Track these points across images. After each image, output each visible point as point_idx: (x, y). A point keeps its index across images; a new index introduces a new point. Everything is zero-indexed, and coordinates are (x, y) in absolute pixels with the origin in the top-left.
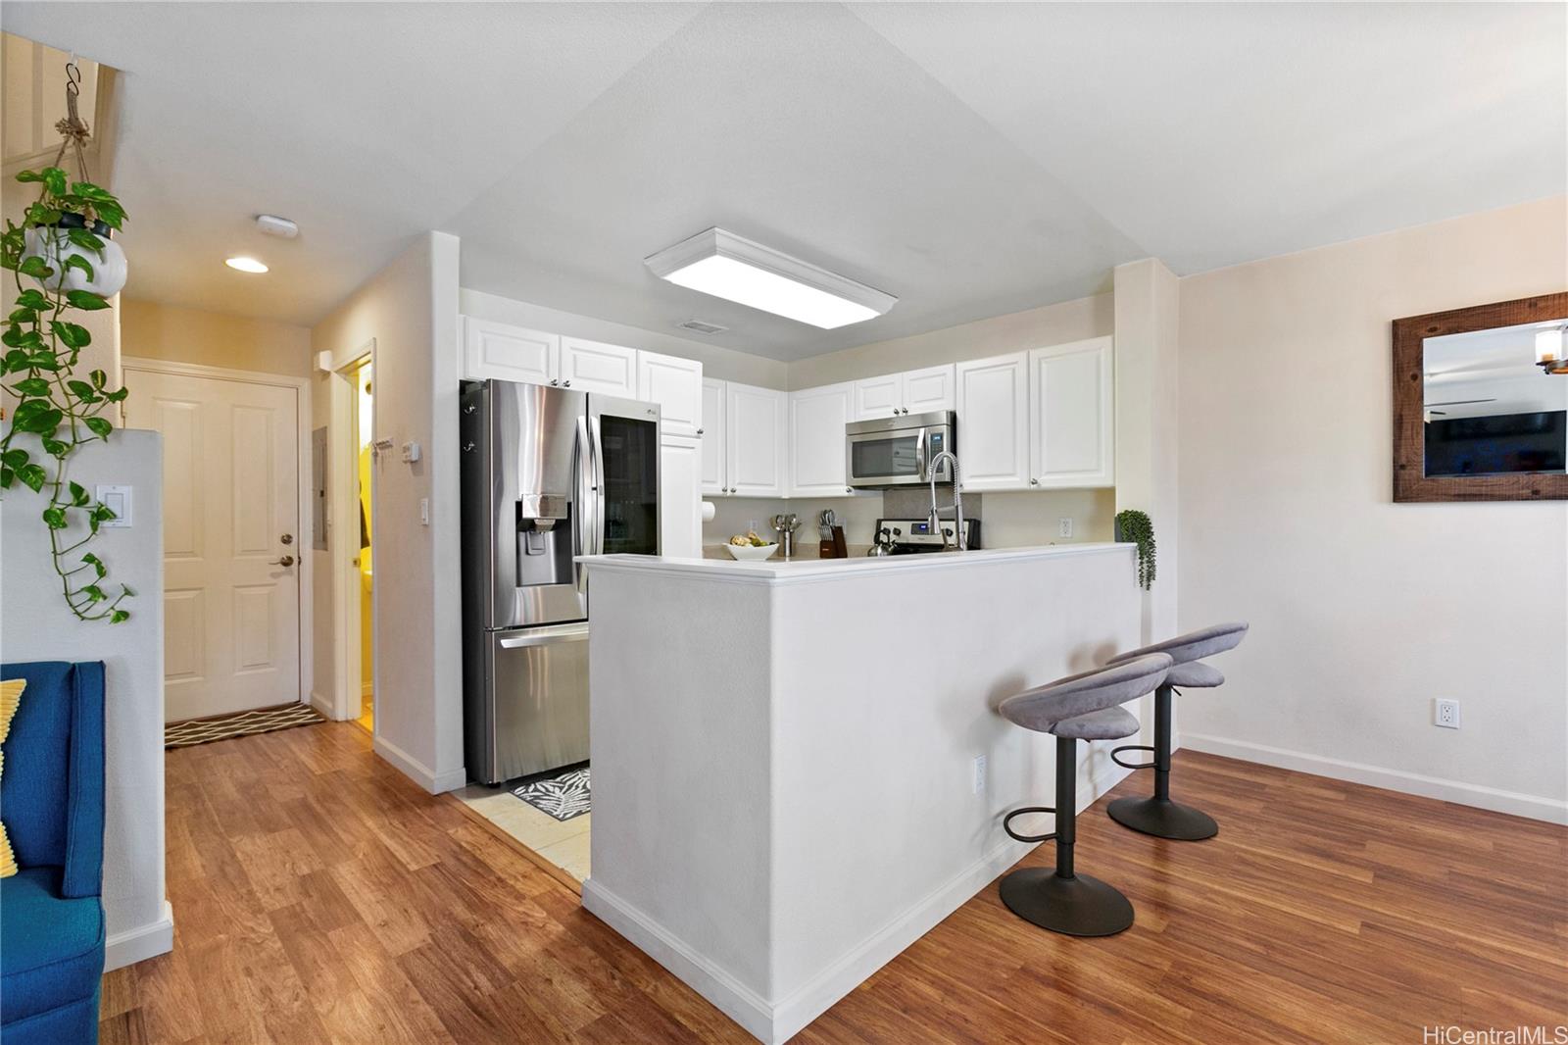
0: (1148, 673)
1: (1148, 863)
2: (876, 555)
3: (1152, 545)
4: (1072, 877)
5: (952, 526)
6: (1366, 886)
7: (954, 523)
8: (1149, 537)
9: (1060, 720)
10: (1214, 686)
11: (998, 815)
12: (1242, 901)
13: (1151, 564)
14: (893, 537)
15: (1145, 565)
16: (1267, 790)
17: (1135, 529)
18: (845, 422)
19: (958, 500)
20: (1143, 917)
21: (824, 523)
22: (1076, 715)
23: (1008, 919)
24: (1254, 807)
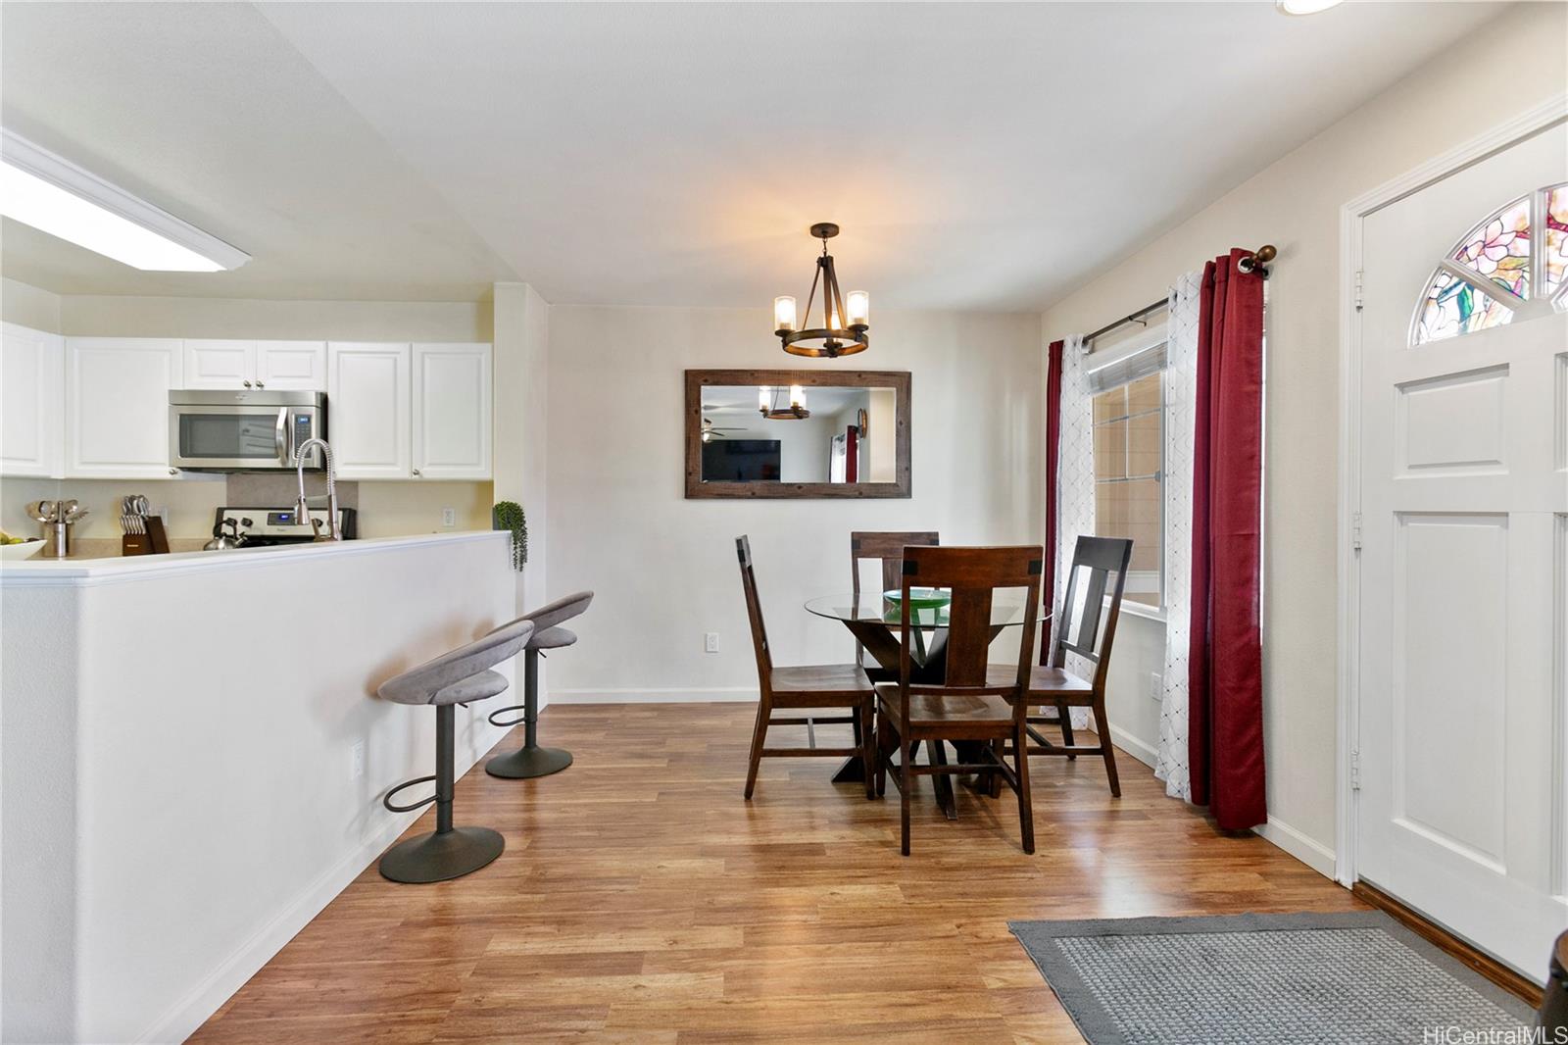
0: (514, 638)
1: (521, 800)
2: (217, 549)
3: (524, 532)
4: (452, 830)
5: (323, 516)
6: (663, 769)
7: (327, 512)
8: (522, 525)
9: (439, 690)
10: (569, 645)
11: (379, 796)
12: (585, 805)
13: (524, 548)
14: (241, 528)
15: (518, 550)
16: (610, 721)
17: (510, 518)
18: (167, 388)
19: (332, 489)
20: (512, 842)
21: (130, 511)
22: (454, 682)
23: (389, 890)
24: (598, 736)
